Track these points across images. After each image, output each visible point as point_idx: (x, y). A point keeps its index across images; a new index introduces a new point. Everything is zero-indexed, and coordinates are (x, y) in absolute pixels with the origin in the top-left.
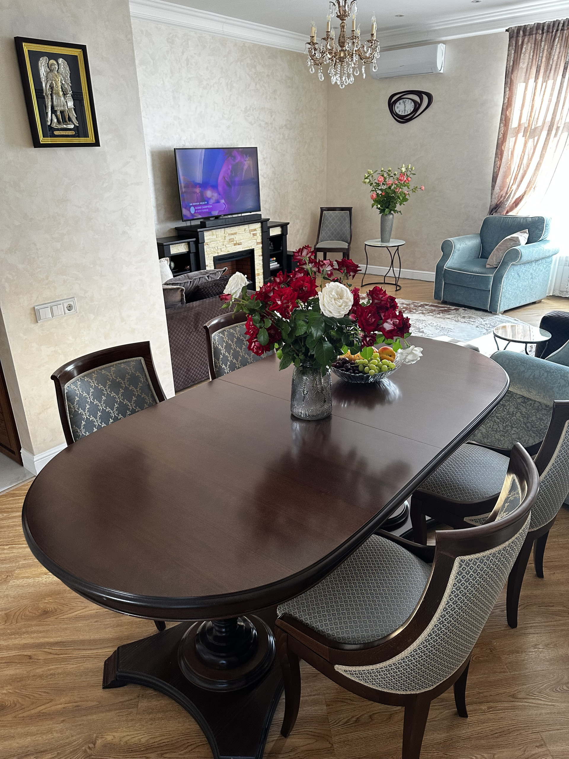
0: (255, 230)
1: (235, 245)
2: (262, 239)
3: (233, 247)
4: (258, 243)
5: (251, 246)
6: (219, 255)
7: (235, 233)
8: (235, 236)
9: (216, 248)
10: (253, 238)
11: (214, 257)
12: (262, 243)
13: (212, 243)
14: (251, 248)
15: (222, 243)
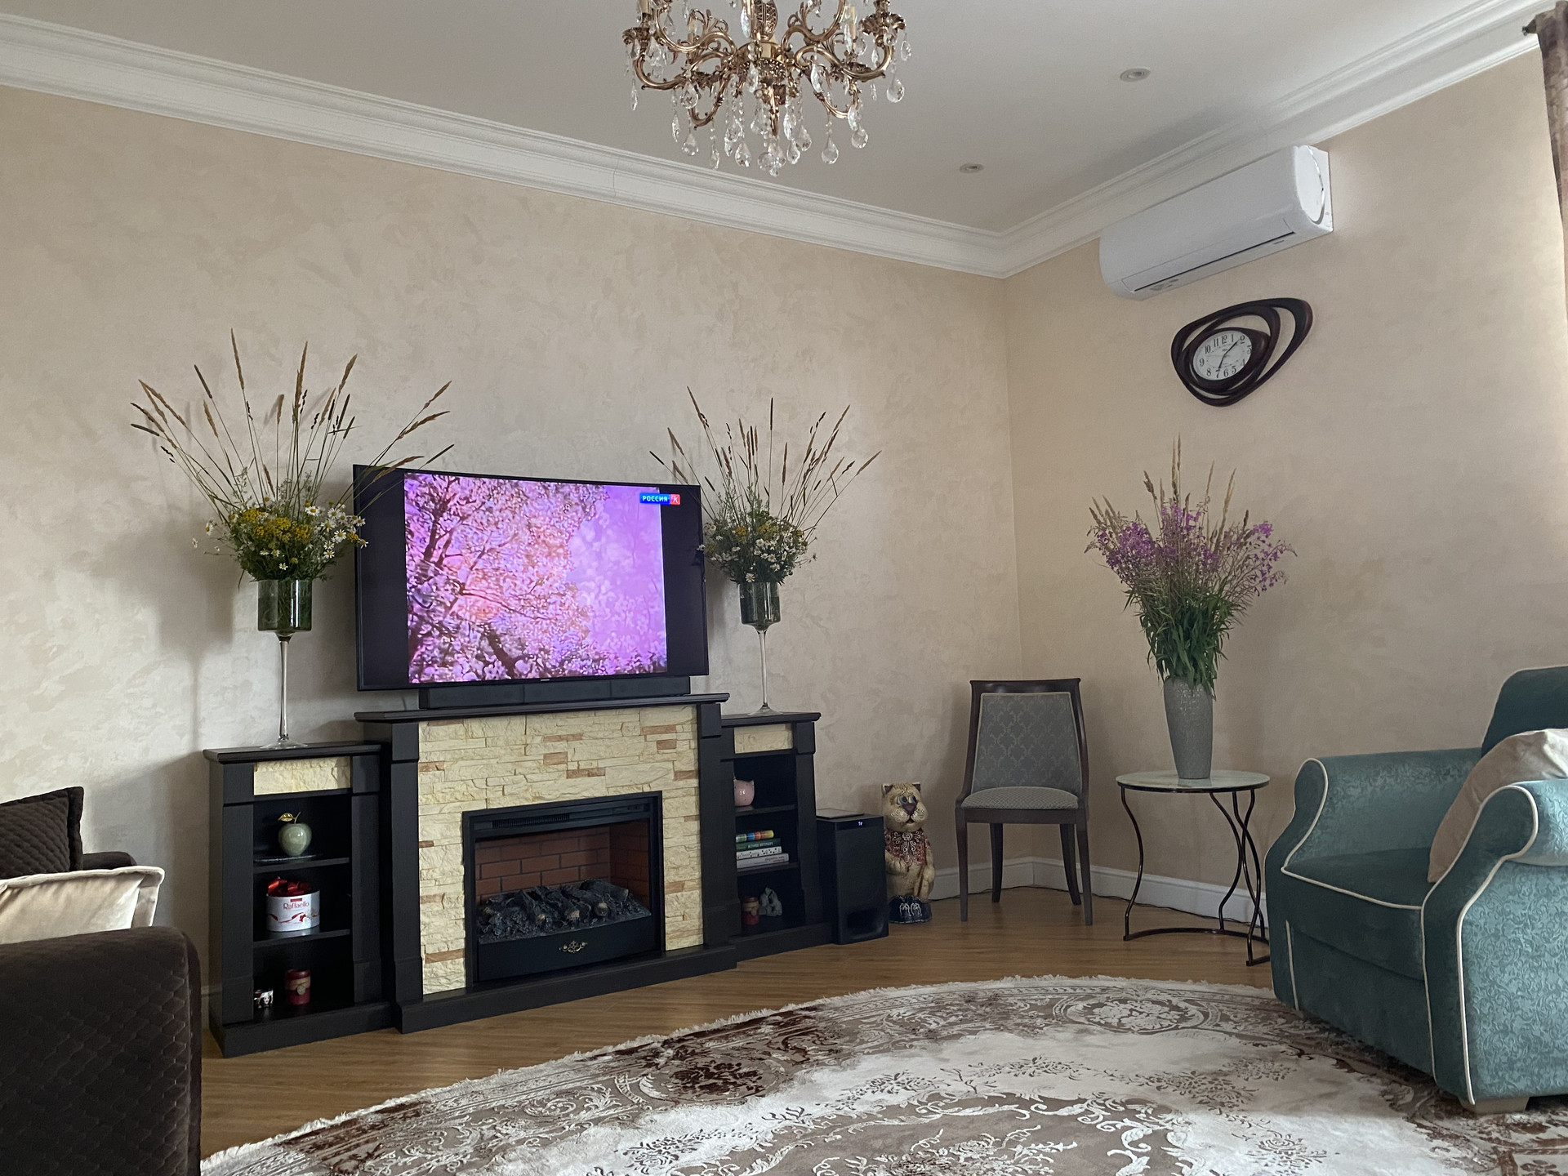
0: (670, 729)
1: (571, 774)
2: (699, 760)
3: (564, 779)
4: (679, 775)
5: (649, 784)
6: (494, 806)
7: (578, 737)
8: (576, 744)
9: (481, 783)
10: (659, 757)
11: (464, 814)
12: (700, 774)
13: (461, 763)
14: (647, 789)
15: (510, 766)
